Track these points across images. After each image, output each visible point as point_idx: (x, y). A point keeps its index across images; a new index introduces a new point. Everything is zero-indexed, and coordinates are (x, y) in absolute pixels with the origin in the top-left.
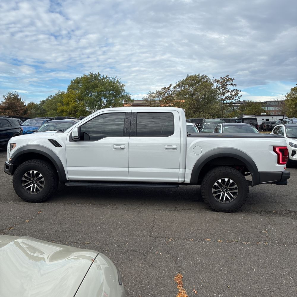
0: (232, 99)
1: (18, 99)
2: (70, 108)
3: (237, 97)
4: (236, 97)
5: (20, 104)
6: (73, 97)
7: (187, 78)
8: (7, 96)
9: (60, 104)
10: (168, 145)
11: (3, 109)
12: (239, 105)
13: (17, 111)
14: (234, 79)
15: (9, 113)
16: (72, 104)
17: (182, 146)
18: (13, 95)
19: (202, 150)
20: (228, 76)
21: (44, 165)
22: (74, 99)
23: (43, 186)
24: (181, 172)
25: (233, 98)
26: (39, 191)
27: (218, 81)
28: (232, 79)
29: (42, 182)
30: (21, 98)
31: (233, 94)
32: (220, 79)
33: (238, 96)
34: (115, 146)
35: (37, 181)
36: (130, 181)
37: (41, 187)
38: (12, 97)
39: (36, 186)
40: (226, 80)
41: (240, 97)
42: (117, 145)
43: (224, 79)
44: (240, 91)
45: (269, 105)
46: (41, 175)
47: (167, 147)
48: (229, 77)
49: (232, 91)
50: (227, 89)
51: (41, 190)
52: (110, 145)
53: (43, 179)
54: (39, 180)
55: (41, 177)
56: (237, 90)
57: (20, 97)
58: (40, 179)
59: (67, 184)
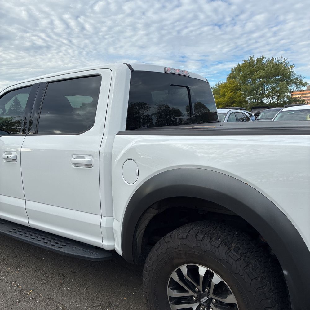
2: (226, 99)
6: (230, 87)
9: (217, 96)
10: (78, 156)
16: (229, 95)
17: (102, 158)
19: (137, 170)
24: (105, 226)
36: (31, 227)
47: (74, 159)
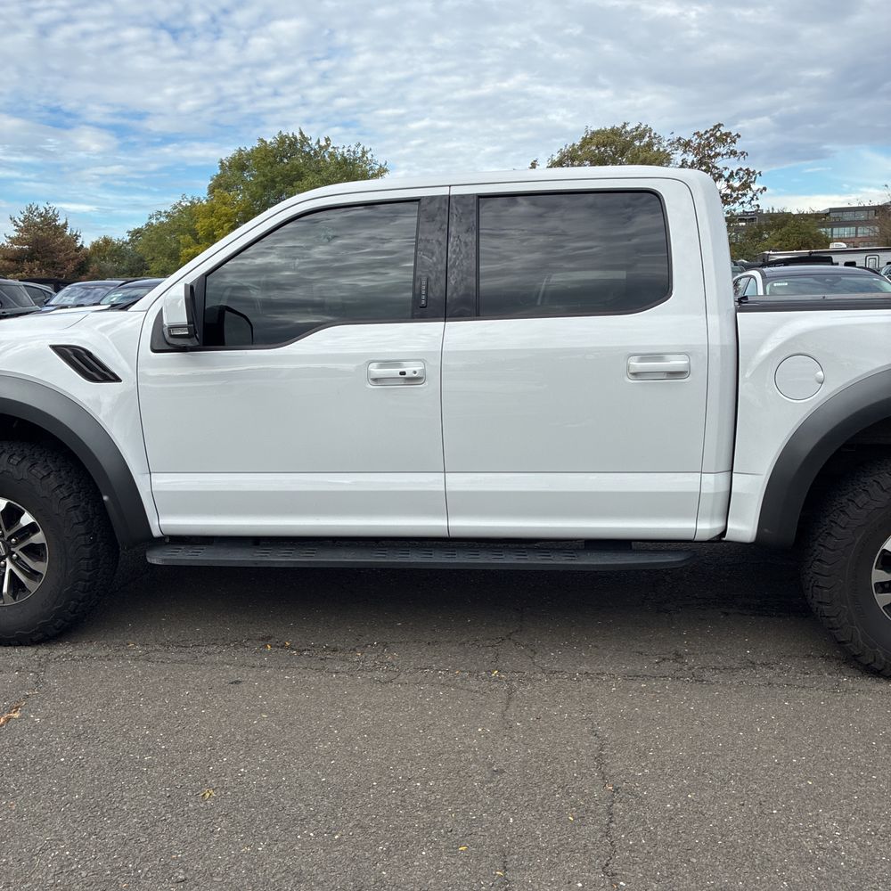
0: (734, 202)
1: (57, 227)
3: (750, 194)
4: (745, 195)
5: (62, 243)
6: (226, 215)
7: (584, 139)
8: (22, 219)
9: (188, 237)
10: (645, 357)
11: (11, 260)
12: (744, 224)
13: (56, 266)
14: (739, 136)
15: (31, 271)
17: (716, 355)
18: (40, 215)
19: (820, 373)
20: (720, 125)
21: (39, 471)
22: (229, 221)
23: (41, 567)
24: (712, 491)
25: (735, 198)
26: (24, 591)
27: (687, 144)
28: (733, 134)
29: (35, 551)
30: (66, 223)
31: (736, 184)
32: (693, 139)
33: (751, 189)
34: (376, 371)
35: (16, 544)
36: (453, 534)
37: (33, 575)
38: (38, 220)
39: (11, 571)
40: (712, 139)
41: (759, 194)
42: (385, 364)
43: (708, 138)
44: (760, 173)
45: (837, 220)
46: (26, 519)
47: (637, 365)
48: (724, 130)
49: (731, 175)
50: (718, 169)
51: (32, 586)
52: (350, 367)
53: (38, 538)
54: (23, 539)
55: (32, 528)
56: (748, 172)
57: (64, 222)
58: (28, 536)
59: (155, 558)
